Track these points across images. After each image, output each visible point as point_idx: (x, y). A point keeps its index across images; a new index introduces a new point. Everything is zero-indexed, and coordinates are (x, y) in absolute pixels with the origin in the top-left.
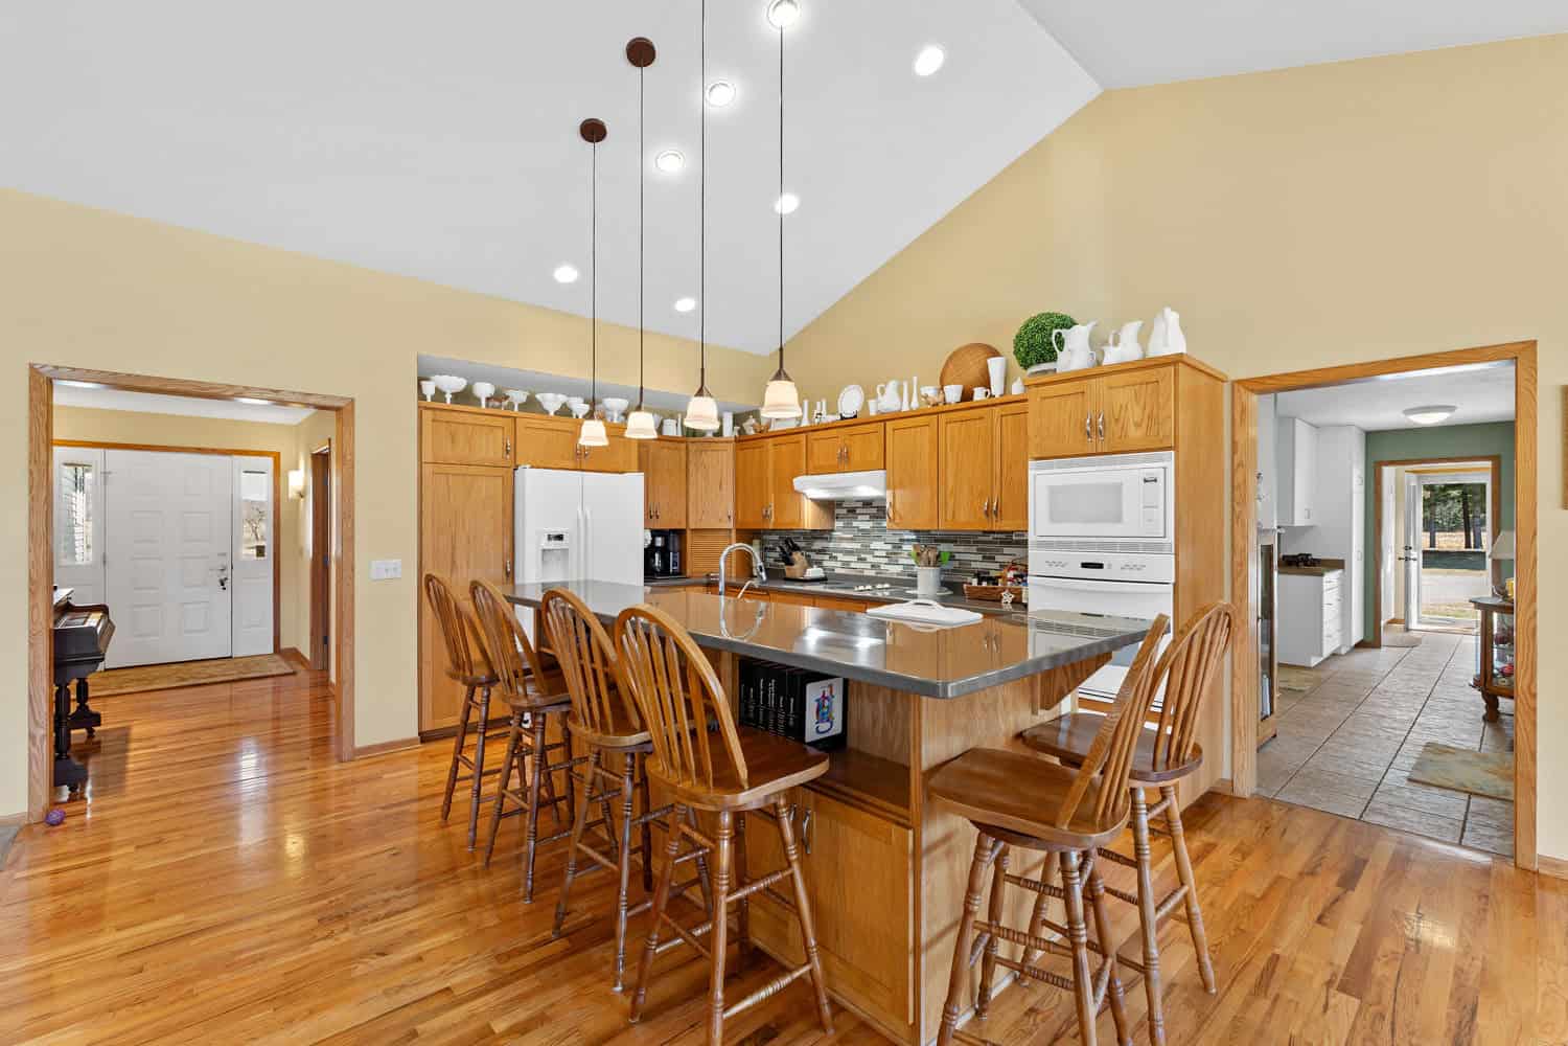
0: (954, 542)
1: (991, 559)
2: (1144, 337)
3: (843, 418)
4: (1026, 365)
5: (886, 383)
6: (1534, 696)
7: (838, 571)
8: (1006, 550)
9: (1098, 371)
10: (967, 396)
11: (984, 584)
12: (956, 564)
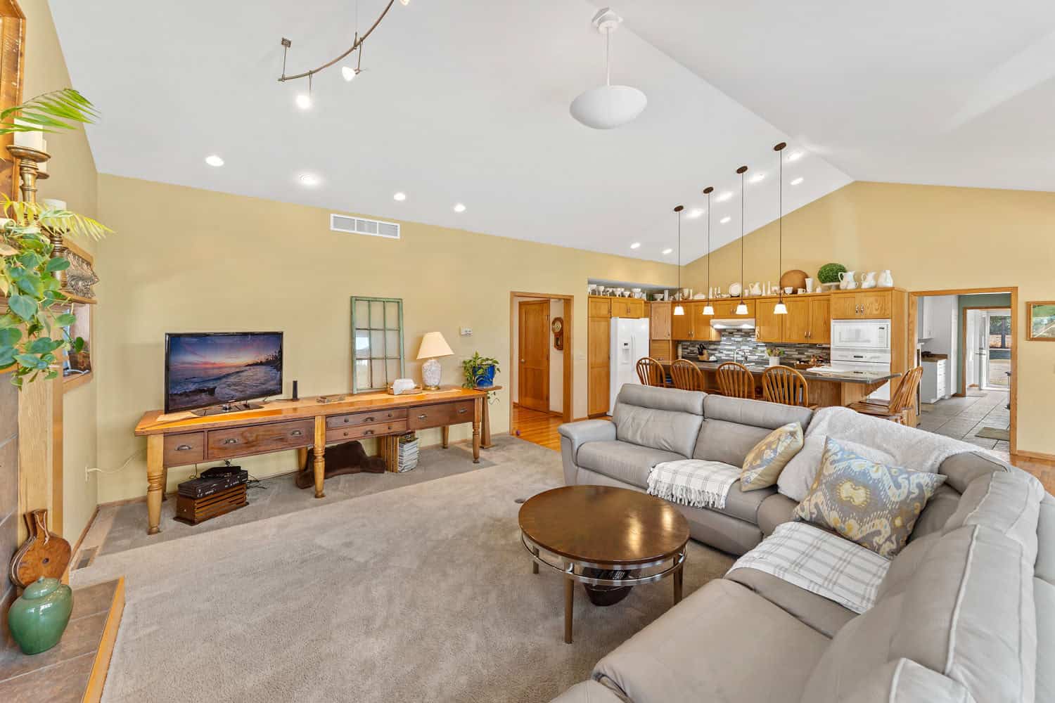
0: (784, 347)
1: (803, 354)
2: (876, 278)
3: (732, 297)
4: (823, 282)
5: (754, 284)
6: (1016, 400)
7: (723, 358)
8: (810, 350)
9: (859, 290)
10: (795, 292)
11: (802, 363)
12: (785, 355)
